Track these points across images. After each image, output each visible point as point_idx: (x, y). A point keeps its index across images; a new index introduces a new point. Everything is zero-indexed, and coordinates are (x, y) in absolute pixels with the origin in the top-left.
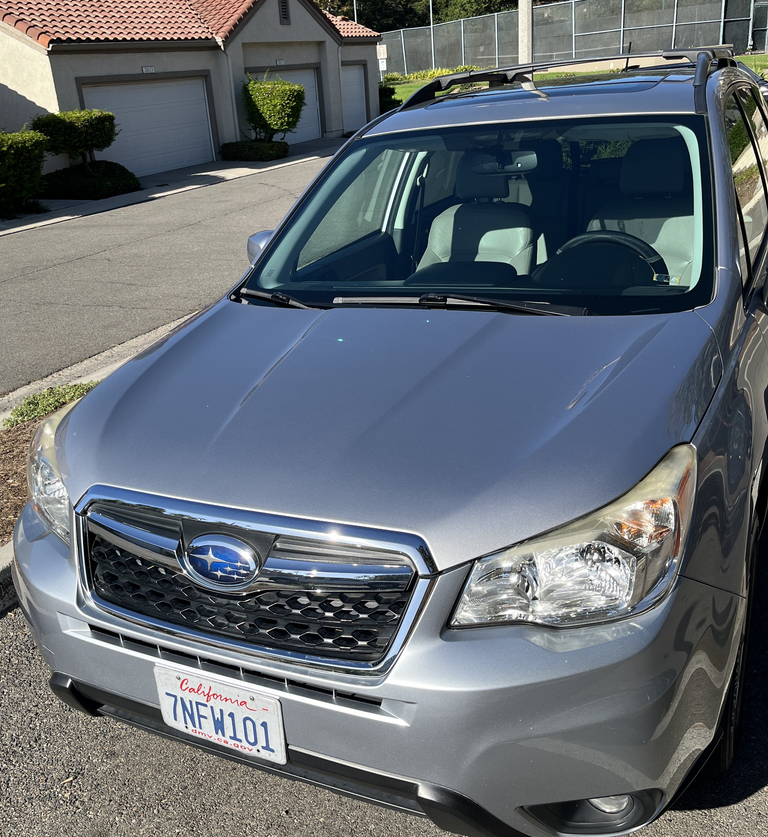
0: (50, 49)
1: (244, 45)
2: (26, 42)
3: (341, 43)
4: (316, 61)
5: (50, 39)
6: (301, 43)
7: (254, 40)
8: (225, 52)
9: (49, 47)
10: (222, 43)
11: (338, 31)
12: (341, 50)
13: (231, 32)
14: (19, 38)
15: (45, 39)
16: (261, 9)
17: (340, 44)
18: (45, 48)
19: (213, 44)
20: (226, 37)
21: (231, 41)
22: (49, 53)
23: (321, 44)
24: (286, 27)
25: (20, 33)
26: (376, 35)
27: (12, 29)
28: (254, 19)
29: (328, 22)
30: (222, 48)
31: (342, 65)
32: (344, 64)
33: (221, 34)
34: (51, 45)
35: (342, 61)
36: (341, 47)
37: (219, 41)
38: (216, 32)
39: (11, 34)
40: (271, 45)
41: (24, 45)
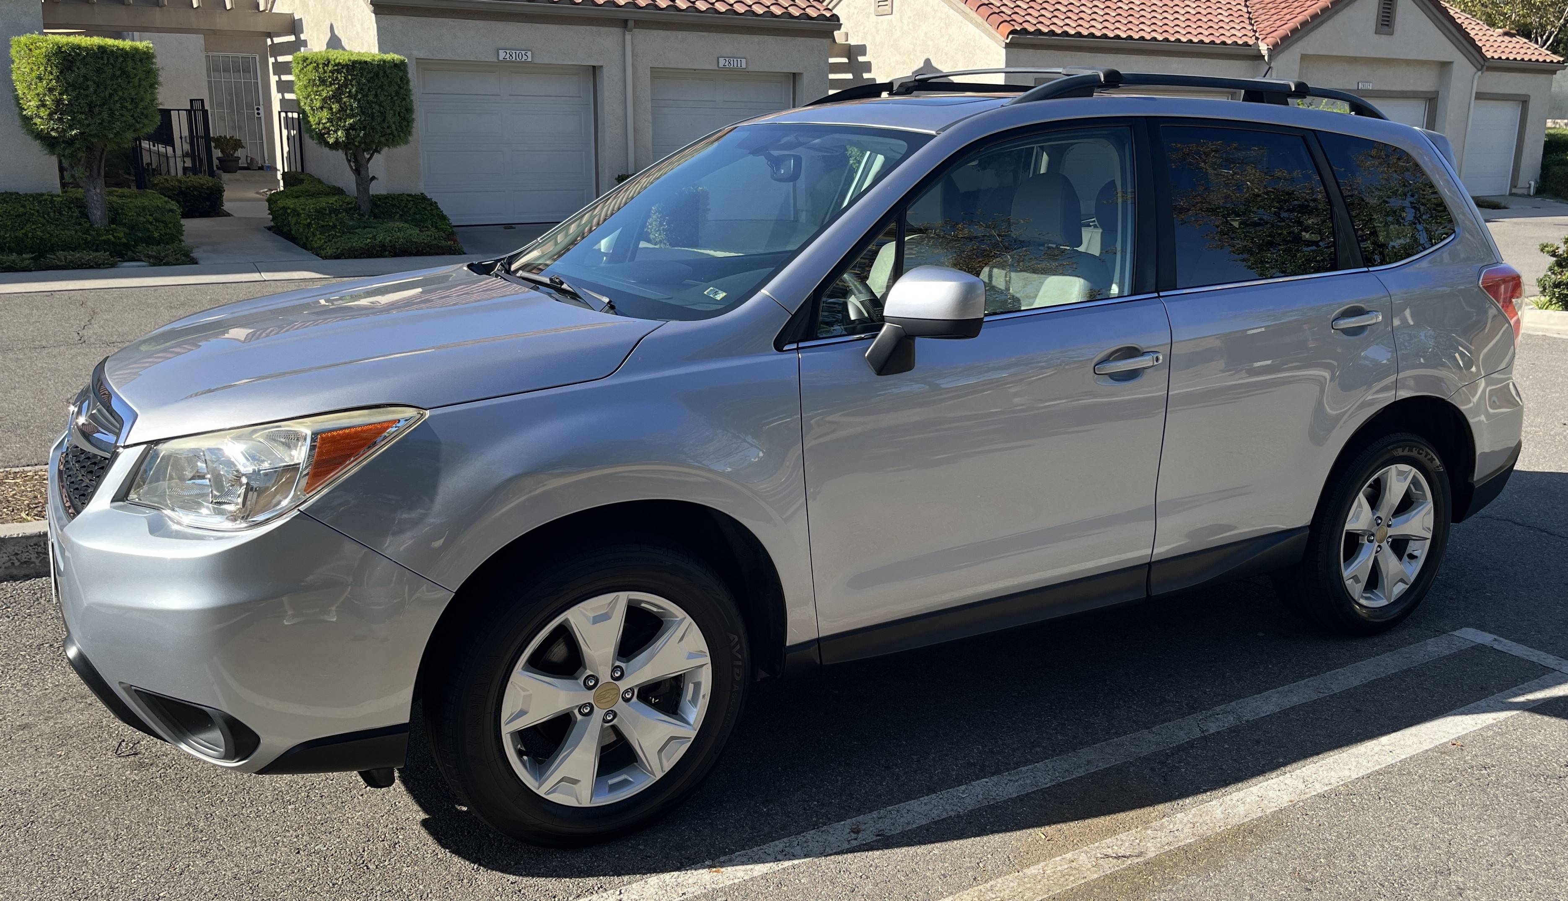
0: (1008, 41)
1: (1304, 57)
2: (985, 31)
3: (1482, 66)
4: (1432, 89)
5: (1012, 28)
6: (1408, 62)
7: (1322, 52)
8: (1269, 63)
9: (1007, 38)
10: (1266, 52)
11: (1479, 49)
12: (1479, 77)
13: (1284, 39)
14: (978, 25)
15: (1007, 28)
16: (1345, 11)
17: (1480, 67)
18: (1003, 39)
19: (1255, 53)
20: (1276, 45)
21: (1282, 51)
22: (1008, 46)
23: (1445, 65)
24: (1383, 38)
25: (980, 20)
26: (1555, 61)
27: (973, 14)
28: (1330, 23)
29: (1463, 36)
30: (1266, 58)
31: (1476, 98)
32: (1480, 96)
33: (1269, 40)
34: (1010, 37)
35: (1476, 93)
36: (1480, 73)
37: (1263, 48)
38: (1264, 36)
39: (971, 20)
40: (1354, 60)
41: (982, 34)
